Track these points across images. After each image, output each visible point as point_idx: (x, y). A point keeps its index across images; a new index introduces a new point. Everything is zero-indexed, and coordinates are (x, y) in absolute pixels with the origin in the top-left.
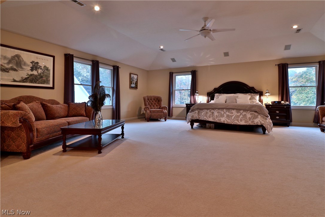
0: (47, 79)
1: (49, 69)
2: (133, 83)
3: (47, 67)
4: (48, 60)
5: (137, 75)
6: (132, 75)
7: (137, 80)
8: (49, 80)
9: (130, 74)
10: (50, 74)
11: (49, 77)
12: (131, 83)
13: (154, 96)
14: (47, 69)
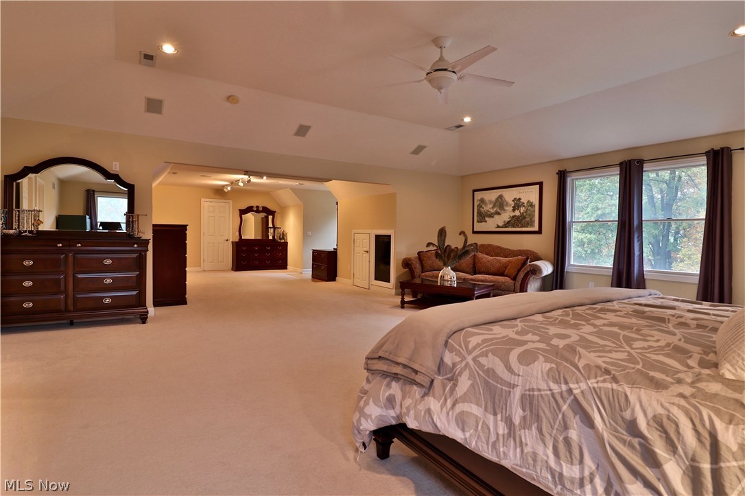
0: (531, 219)
1: (534, 204)
3: (532, 201)
4: (533, 191)
8: (534, 221)
10: (535, 212)
11: (534, 216)
14: (531, 205)
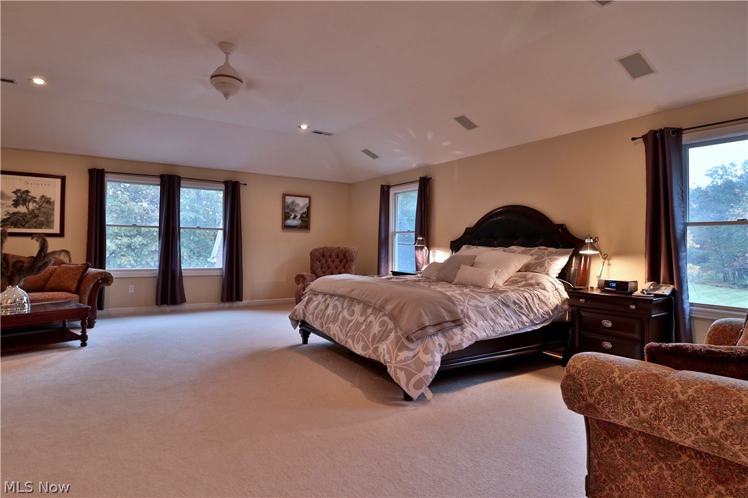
0: (47, 219)
1: (52, 201)
2: (292, 217)
3: (48, 197)
4: (49, 185)
5: (309, 197)
6: (289, 200)
7: (309, 209)
8: (53, 221)
9: (284, 196)
10: (53, 210)
11: (52, 215)
12: (286, 216)
13: (338, 248)
14: (48, 201)
